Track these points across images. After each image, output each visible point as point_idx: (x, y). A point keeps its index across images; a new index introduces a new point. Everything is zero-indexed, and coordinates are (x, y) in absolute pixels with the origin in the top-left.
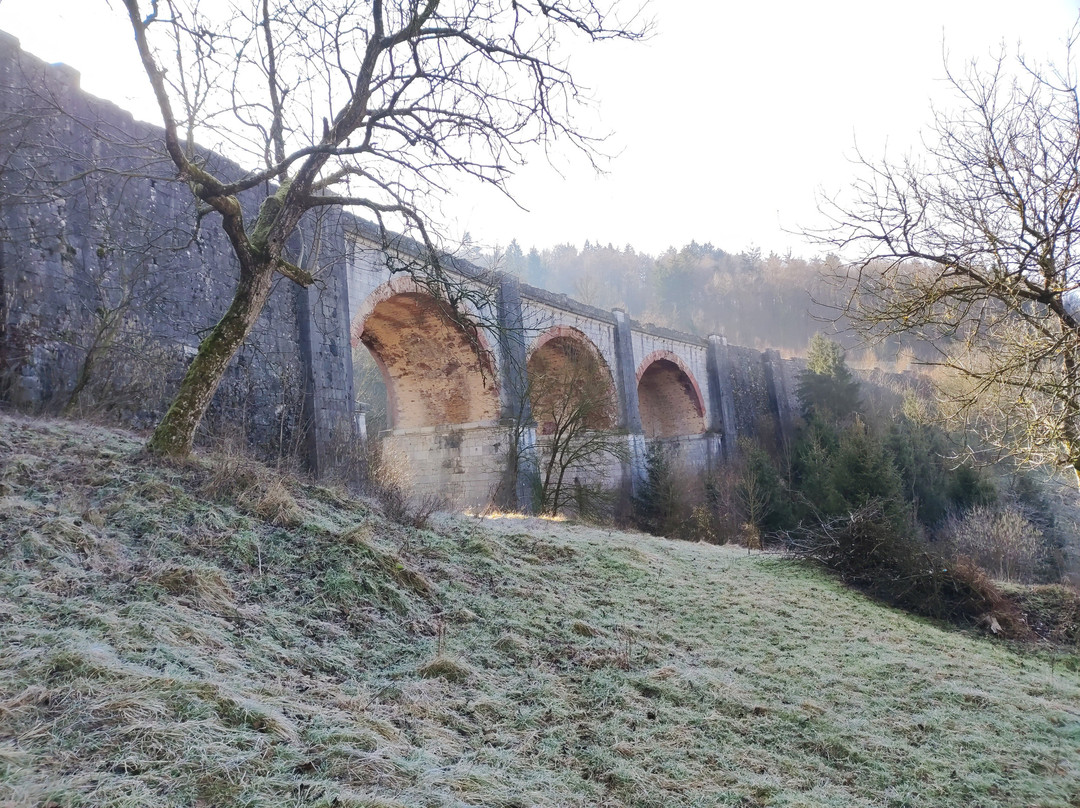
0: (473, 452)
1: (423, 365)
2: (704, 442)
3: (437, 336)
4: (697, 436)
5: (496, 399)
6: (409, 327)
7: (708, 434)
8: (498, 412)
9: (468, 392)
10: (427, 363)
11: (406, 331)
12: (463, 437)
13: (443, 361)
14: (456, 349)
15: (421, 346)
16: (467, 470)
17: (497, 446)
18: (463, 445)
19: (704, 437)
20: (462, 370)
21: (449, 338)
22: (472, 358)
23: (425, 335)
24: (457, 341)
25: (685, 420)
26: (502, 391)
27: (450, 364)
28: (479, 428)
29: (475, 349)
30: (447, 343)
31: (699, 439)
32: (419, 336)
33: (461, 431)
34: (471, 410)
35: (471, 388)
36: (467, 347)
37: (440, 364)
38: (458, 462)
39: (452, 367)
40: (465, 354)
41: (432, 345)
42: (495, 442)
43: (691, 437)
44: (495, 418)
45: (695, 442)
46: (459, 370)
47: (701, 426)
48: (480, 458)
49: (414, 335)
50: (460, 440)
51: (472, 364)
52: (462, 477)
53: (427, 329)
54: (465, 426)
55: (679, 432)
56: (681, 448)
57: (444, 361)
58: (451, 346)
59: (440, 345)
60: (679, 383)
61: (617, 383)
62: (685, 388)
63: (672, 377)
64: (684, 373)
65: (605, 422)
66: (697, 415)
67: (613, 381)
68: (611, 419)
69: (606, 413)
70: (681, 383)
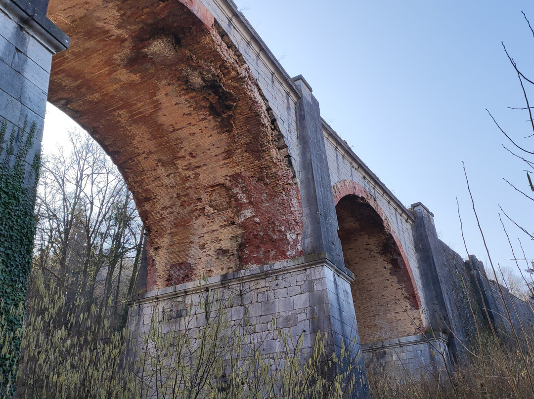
2: (423, 347)
4: (413, 338)
7: (427, 336)
19: (423, 340)
25: (391, 315)
31: (416, 343)
43: (403, 340)
45: (410, 348)
47: (417, 322)
55: (382, 335)
56: (388, 358)
60: (383, 258)
61: (302, 182)
62: (390, 266)
63: (373, 248)
64: (392, 237)
65: (279, 247)
66: (409, 307)
67: (294, 176)
68: (291, 240)
69: (280, 231)
70: (386, 256)
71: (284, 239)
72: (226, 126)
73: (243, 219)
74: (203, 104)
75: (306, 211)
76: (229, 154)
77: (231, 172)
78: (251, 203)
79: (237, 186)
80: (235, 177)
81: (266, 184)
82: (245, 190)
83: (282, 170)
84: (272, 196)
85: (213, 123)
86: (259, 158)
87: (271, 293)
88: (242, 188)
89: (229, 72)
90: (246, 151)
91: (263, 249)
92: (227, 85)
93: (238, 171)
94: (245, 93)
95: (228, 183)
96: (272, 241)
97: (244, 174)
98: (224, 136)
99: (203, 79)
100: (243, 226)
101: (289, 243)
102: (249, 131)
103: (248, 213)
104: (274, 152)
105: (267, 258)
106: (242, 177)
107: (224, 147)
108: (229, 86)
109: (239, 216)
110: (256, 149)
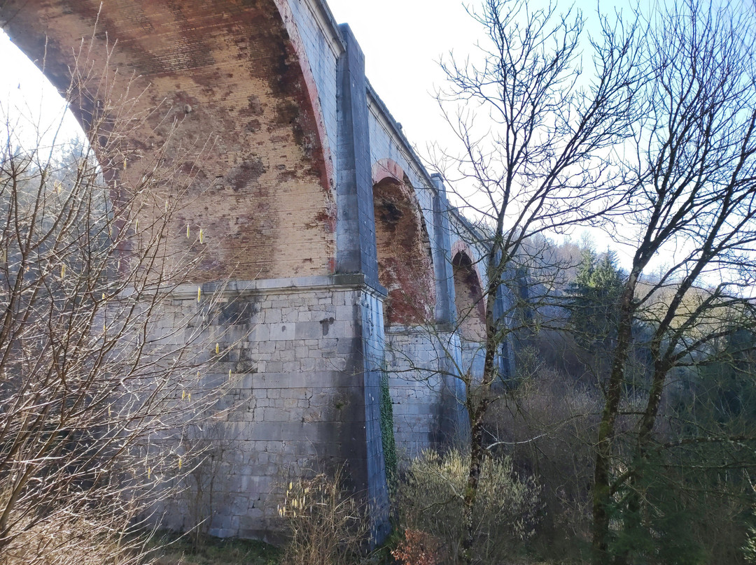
0: (275, 333)
1: (188, 168)
3: (229, 103)
5: (329, 238)
6: (172, 74)
8: (331, 261)
9: (273, 222)
10: (198, 163)
11: (165, 85)
12: (258, 306)
13: (231, 159)
14: (263, 135)
15: (193, 126)
16: (261, 367)
17: (326, 323)
18: (257, 319)
20: (268, 179)
21: (253, 108)
22: (291, 154)
23: (203, 99)
24: (269, 115)
25: (465, 326)
26: (340, 226)
27: (245, 167)
28: (293, 289)
29: (299, 135)
30: (247, 120)
32: (190, 100)
33: (255, 294)
34: (277, 256)
35: (282, 215)
36: (287, 131)
37: (224, 166)
38: (243, 350)
39: (251, 170)
40: (279, 145)
41: (215, 123)
42: (323, 316)
44: (325, 271)
46: (261, 179)
47: (483, 333)
48: (290, 345)
49: (180, 97)
50: (252, 311)
51: (290, 167)
52: (253, 381)
53: (208, 82)
54: (264, 285)
57: (234, 160)
58: (253, 126)
59: (230, 124)
60: (466, 285)
61: (436, 266)
62: (469, 291)
63: (459, 278)
64: (475, 272)
65: (419, 314)
66: (479, 321)
67: (432, 263)
68: (427, 311)
69: (420, 303)
70: (468, 284)
71: (422, 309)
72: (390, 228)
73: (392, 289)
74: (378, 214)
75: (438, 289)
76: (388, 244)
77: (387, 256)
78: (399, 279)
79: (390, 266)
80: (390, 261)
81: (412, 268)
82: (396, 270)
83: (424, 258)
84: (416, 277)
85: (381, 225)
86: (410, 250)
87: (412, 346)
88: (394, 268)
89: (403, 199)
90: (401, 244)
91: (406, 314)
92: (399, 206)
93: (392, 256)
94: (410, 212)
95: (383, 263)
96: (414, 309)
97: (396, 259)
98: (387, 234)
99: (384, 203)
100: (392, 294)
101: (426, 313)
102: (407, 233)
103: (396, 286)
104: (420, 246)
105: (410, 320)
106: (394, 261)
107: (385, 240)
108: (400, 207)
109: (389, 287)
110: (408, 244)
